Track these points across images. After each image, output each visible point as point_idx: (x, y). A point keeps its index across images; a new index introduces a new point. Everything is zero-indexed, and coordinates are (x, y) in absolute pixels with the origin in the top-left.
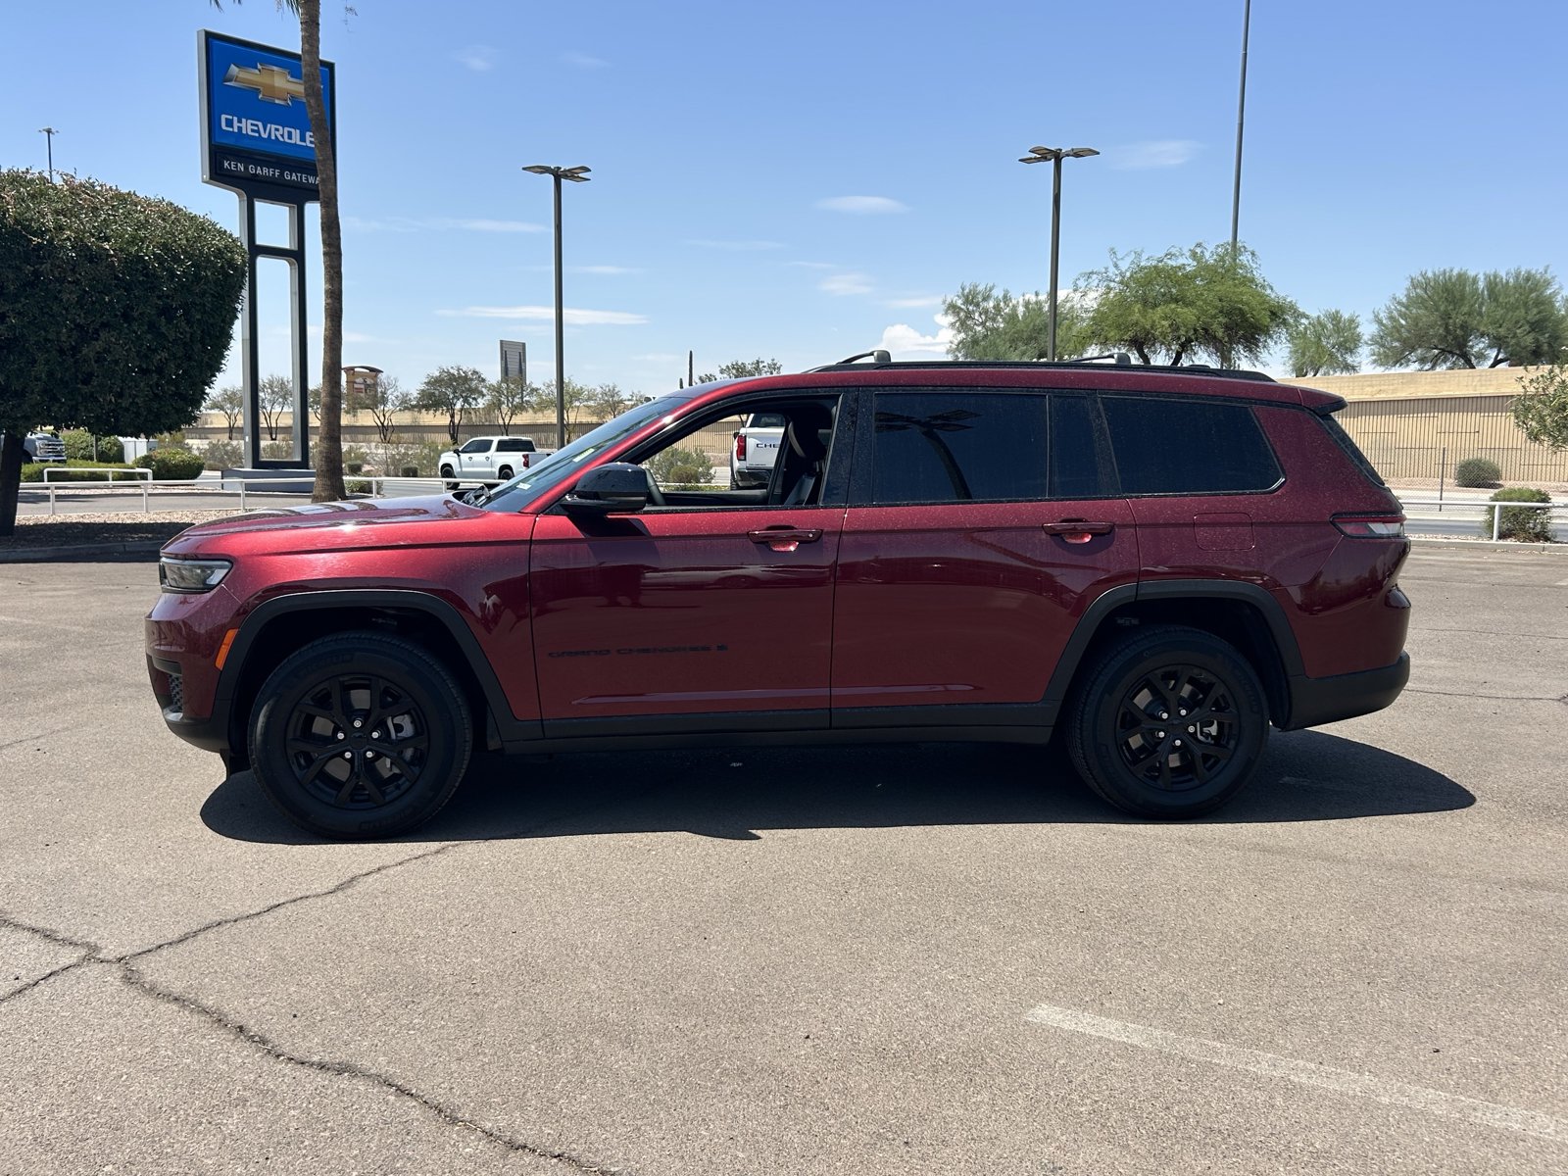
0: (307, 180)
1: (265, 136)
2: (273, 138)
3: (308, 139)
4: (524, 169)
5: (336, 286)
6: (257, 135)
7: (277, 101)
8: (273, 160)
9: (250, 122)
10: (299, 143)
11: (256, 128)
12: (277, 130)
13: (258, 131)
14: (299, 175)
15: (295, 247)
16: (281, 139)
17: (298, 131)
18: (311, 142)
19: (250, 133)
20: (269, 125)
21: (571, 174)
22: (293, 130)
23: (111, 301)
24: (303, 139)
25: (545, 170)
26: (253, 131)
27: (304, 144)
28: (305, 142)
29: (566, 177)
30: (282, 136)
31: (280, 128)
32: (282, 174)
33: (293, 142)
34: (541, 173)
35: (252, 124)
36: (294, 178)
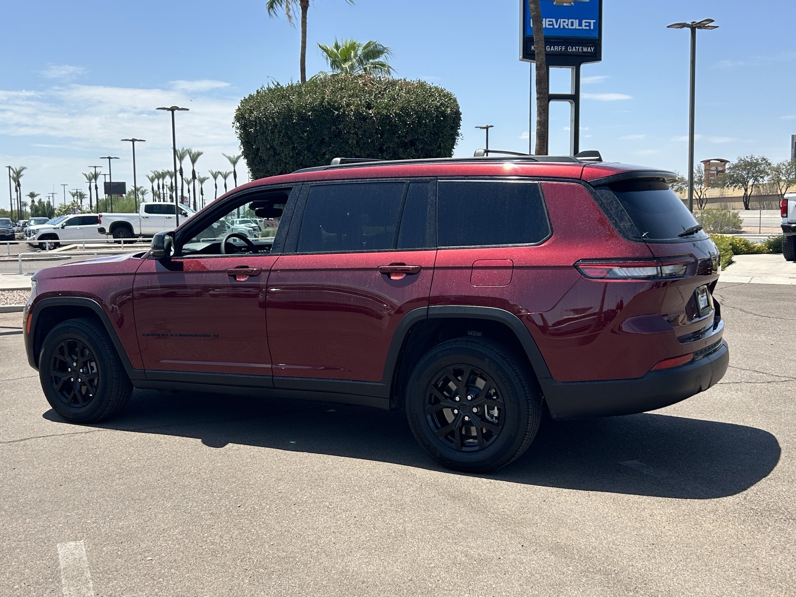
0: (582, 50)
1: (556, 27)
2: (562, 27)
3: (584, 24)
4: (668, 27)
6: (552, 27)
7: (565, 4)
8: (562, 41)
9: (548, 20)
10: (578, 27)
11: (551, 23)
12: (564, 22)
13: (552, 25)
14: (577, 47)
15: (573, 93)
16: (566, 27)
17: (577, 20)
18: (585, 26)
19: (547, 26)
20: (559, 20)
21: (701, 25)
22: (574, 20)
23: (372, 141)
24: (580, 25)
25: (683, 25)
26: (549, 25)
27: (581, 28)
28: (582, 26)
29: (700, 27)
30: (567, 25)
31: (566, 20)
32: (566, 48)
33: (574, 27)
34: (681, 27)
35: (549, 21)
36: (574, 50)
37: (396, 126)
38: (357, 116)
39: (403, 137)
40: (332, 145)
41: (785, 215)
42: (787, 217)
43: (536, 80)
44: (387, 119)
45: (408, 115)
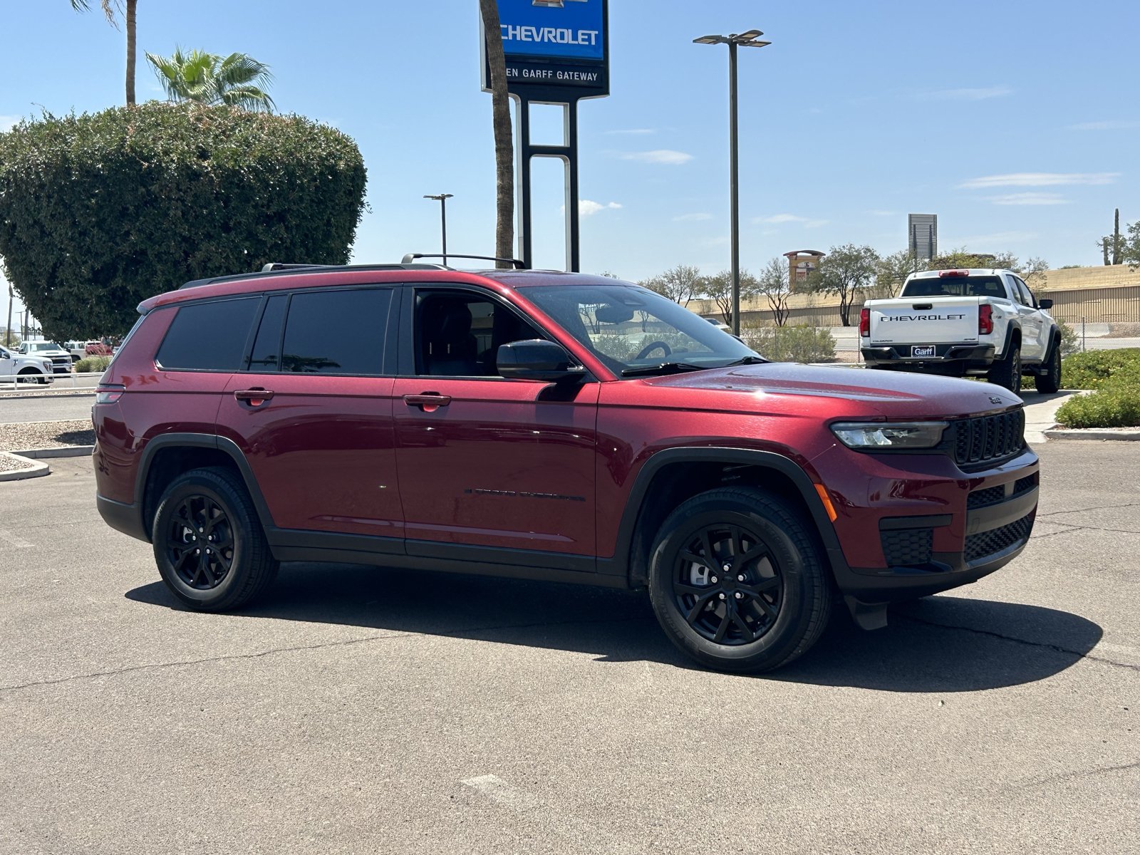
0: (579, 77)
1: (538, 39)
2: (546, 40)
3: (580, 37)
4: (694, 41)
5: (506, 181)
6: (530, 40)
7: (550, 5)
8: (547, 61)
9: (523, 28)
10: (571, 42)
11: (530, 33)
12: (550, 32)
13: (532, 36)
14: (571, 73)
15: (568, 145)
16: (554, 41)
17: (570, 31)
18: (583, 40)
19: (524, 39)
20: (542, 29)
21: (744, 40)
22: (565, 31)
23: (210, 213)
24: (575, 37)
25: (717, 39)
26: (526, 36)
27: (576, 42)
28: (577, 40)
29: (743, 43)
30: (555, 37)
31: (553, 30)
32: (554, 74)
33: (565, 42)
34: (715, 43)
35: (526, 30)
36: (566, 76)
37: (251, 188)
38: (182, 170)
39: (263, 206)
40: (141, 218)
41: (866, 333)
42: (869, 336)
43: (494, 120)
44: (234, 176)
45: (272, 170)
